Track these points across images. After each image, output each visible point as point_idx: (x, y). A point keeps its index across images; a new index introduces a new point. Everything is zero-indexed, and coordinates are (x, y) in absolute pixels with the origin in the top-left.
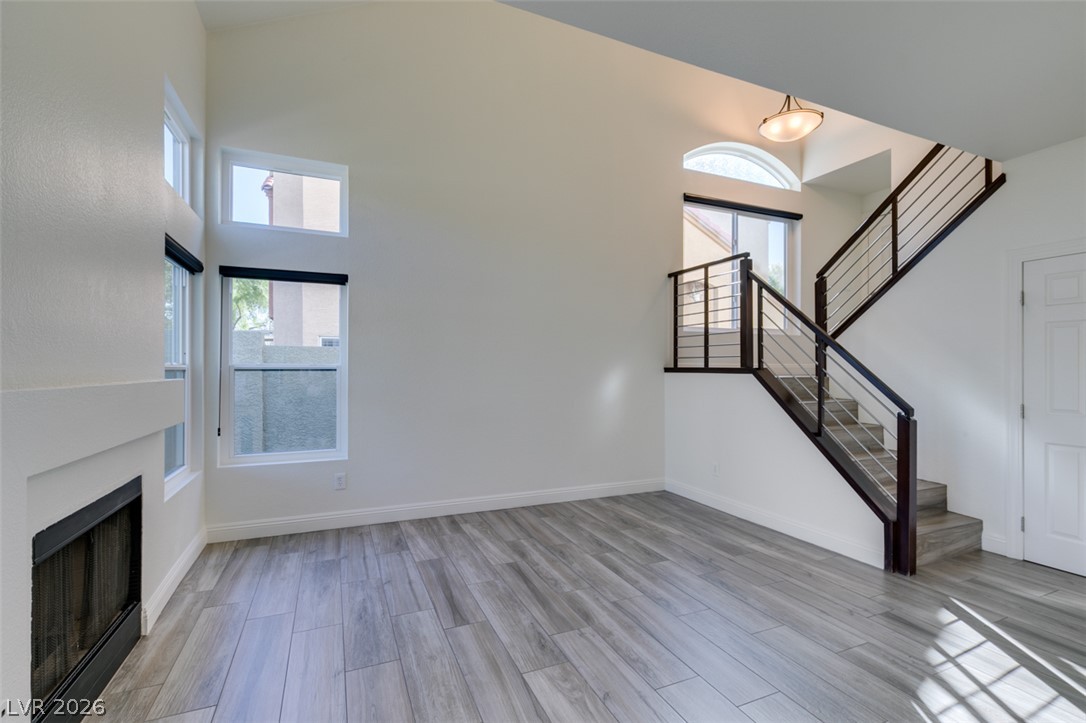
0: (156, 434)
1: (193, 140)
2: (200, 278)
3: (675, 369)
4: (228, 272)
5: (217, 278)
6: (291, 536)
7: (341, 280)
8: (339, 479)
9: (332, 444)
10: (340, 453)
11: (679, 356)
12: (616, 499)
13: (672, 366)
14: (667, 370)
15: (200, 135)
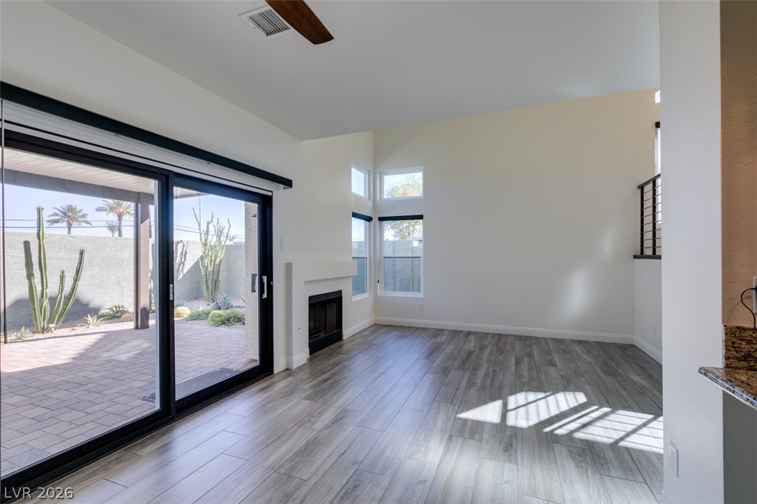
0: (349, 277)
1: (369, 171)
2: (372, 222)
3: (641, 255)
4: (381, 219)
5: (378, 222)
6: (401, 326)
7: (420, 217)
8: (420, 305)
9: (419, 290)
10: (420, 295)
11: (644, 246)
12: (580, 342)
13: (639, 254)
14: (635, 257)
15: (372, 170)
